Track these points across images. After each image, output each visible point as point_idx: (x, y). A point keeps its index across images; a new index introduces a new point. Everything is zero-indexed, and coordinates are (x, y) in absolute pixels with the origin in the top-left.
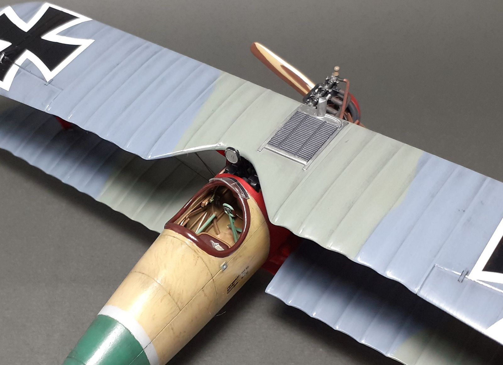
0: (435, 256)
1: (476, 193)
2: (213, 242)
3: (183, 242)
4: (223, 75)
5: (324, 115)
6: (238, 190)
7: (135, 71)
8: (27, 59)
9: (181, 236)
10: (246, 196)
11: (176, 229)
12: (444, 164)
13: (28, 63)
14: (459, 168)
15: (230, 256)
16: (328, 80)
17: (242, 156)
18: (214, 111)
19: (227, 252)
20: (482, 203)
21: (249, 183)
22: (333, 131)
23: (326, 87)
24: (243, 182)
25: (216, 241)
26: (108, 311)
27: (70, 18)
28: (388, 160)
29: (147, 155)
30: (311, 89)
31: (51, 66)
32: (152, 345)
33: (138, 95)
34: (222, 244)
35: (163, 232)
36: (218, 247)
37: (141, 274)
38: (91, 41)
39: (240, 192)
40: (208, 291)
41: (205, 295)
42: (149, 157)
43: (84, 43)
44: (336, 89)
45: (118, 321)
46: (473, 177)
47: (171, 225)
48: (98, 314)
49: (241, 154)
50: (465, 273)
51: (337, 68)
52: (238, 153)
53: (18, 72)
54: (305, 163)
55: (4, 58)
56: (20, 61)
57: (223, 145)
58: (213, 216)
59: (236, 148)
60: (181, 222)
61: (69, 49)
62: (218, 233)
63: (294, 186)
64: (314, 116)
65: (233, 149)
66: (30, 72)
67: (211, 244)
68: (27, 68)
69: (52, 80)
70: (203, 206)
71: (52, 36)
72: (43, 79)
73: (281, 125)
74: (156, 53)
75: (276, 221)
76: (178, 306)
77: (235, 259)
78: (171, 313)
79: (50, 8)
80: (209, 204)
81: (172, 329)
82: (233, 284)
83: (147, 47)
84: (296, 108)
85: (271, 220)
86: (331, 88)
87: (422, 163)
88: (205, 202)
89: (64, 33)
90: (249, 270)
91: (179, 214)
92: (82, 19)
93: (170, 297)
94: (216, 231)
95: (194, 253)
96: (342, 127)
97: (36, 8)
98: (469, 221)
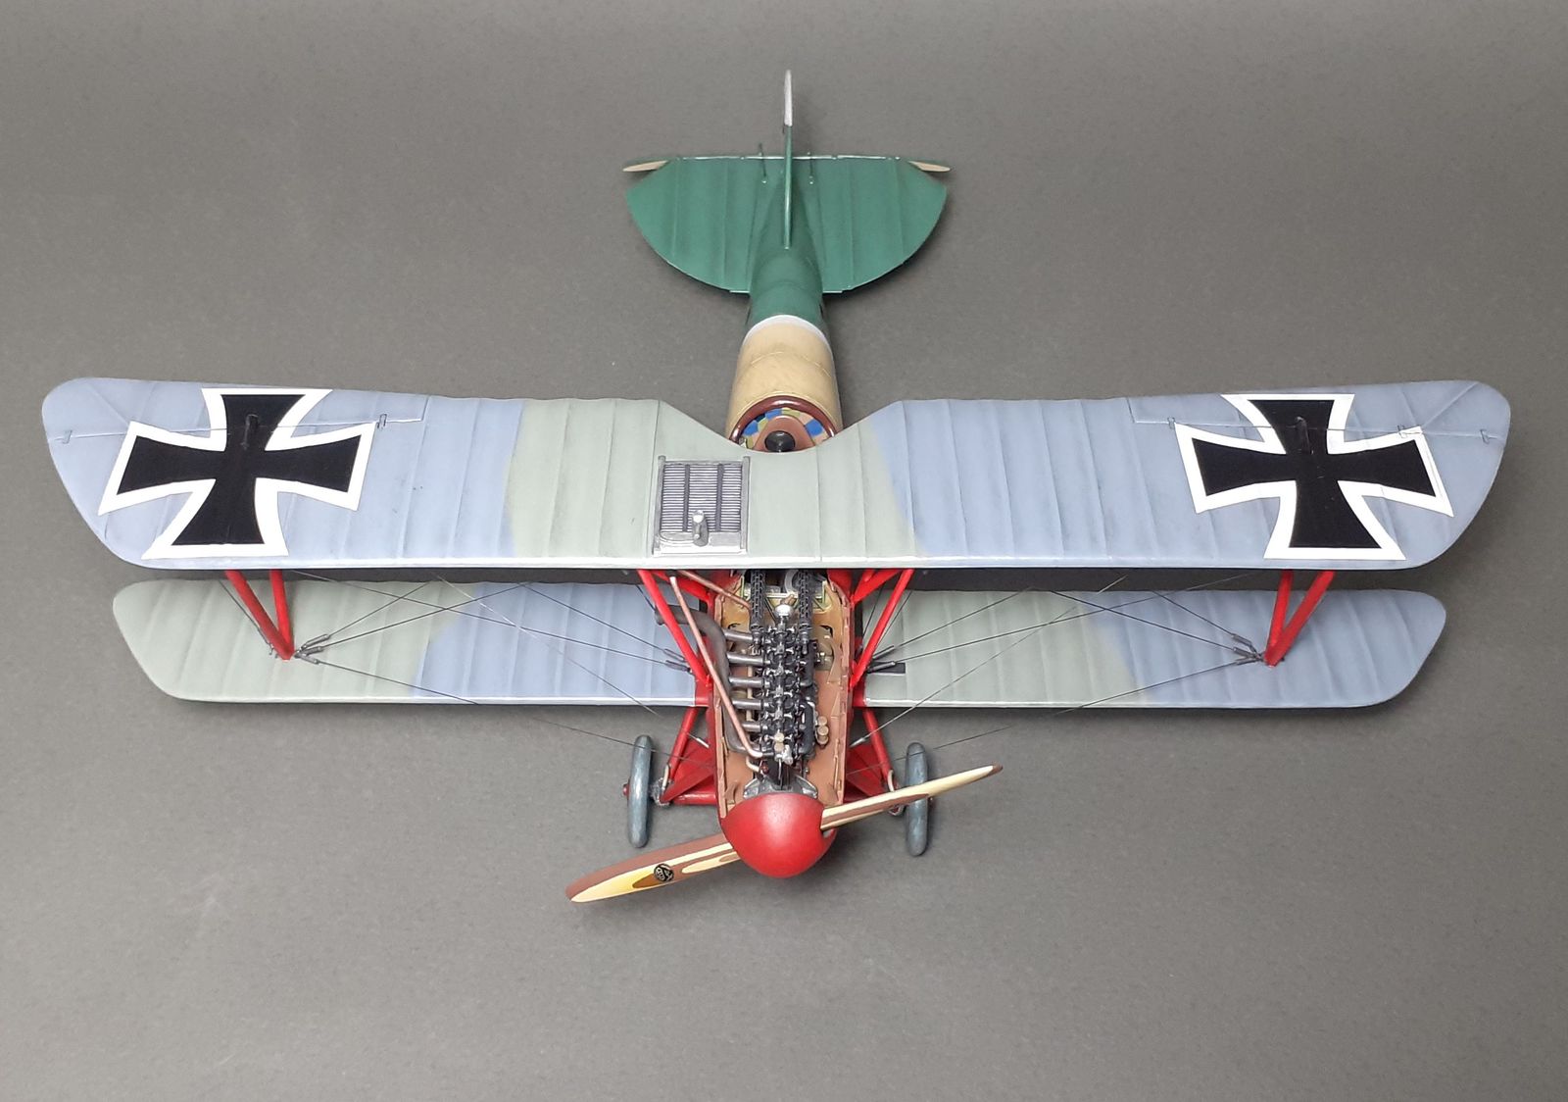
97: (1396, 531)
98: (403, 481)
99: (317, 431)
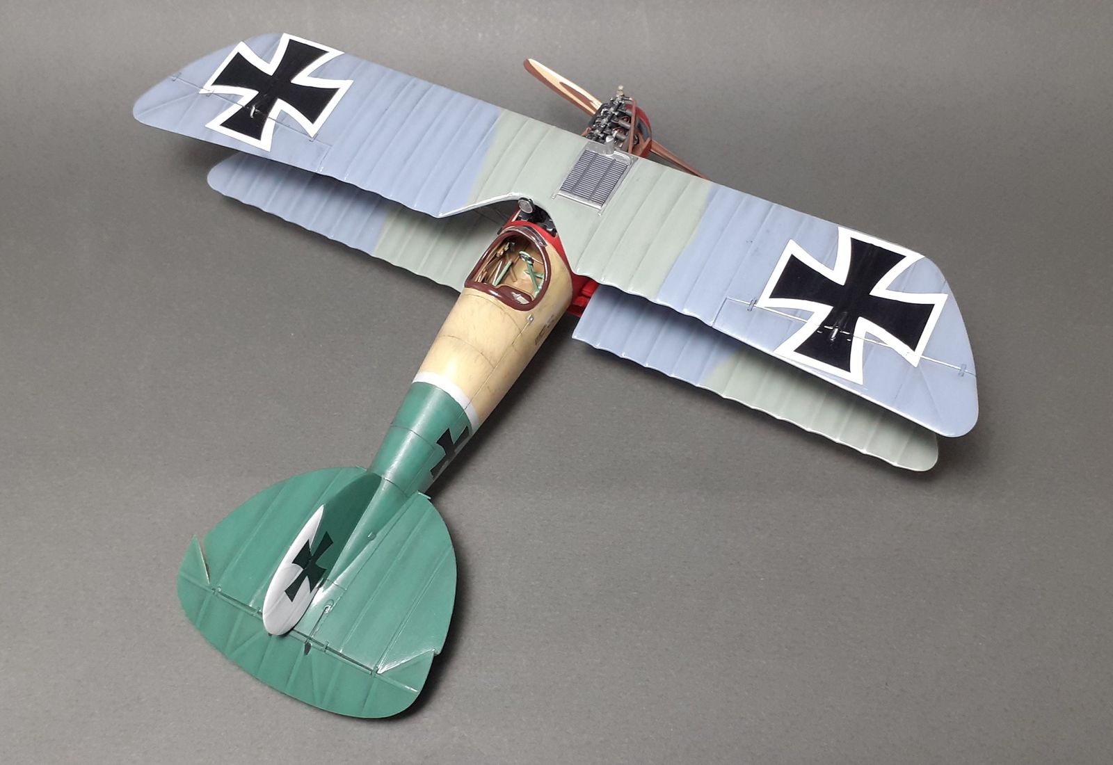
0: (726, 290)
1: (762, 222)
2: (514, 293)
3: (488, 301)
4: (503, 112)
5: (612, 153)
6: (534, 239)
7: (408, 115)
8: (281, 110)
9: (484, 295)
10: (544, 244)
11: (476, 287)
12: (732, 194)
13: (283, 116)
14: (747, 196)
15: (535, 308)
16: (613, 101)
17: (536, 204)
18: (500, 157)
19: (532, 304)
20: (768, 231)
21: (545, 228)
22: (624, 170)
23: (612, 109)
24: (537, 228)
25: (518, 292)
26: (421, 377)
27: (319, 53)
28: (678, 197)
29: (438, 213)
30: (598, 109)
31: (312, 117)
32: (471, 405)
33: (416, 144)
34: (524, 295)
35: (464, 290)
36: (521, 299)
37: (450, 338)
38: (349, 83)
39: (538, 241)
40: (517, 345)
41: (516, 350)
42: (441, 215)
43: (343, 86)
44: (622, 109)
45: (436, 387)
46: (760, 204)
47: (470, 282)
48: (414, 382)
49: (535, 203)
50: (753, 302)
51: (621, 88)
52: (531, 202)
53: (276, 128)
54: (599, 207)
55: (255, 112)
56: (274, 113)
57: (515, 195)
58: (509, 263)
59: (528, 197)
60: (479, 278)
61: (328, 94)
62: (515, 280)
63: (592, 233)
64: (602, 155)
65: (526, 200)
66: (289, 127)
67: (512, 295)
68: (284, 121)
69: (317, 134)
70: (498, 256)
71: (303, 78)
72: (306, 134)
73: (572, 167)
74: (425, 91)
75: (578, 271)
76: (491, 365)
77: (540, 310)
78: (486, 373)
79: (291, 41)
80: (505, 252)
81: (488, 387)
82: (540, 335)
83: (414, 85)
84: (584, 146)
85: (573, 271)
86: (616, 110)
87: (711, 196)
88: (501, 252)
89: (315, 74)
90: (554, 317)
91: (477, 268)
92: (332, 53)
93: (483, 357)
94: (512, 279)
95: (500, 310)
96: (632, 164)
97: (275, 42)
98: (756, 251)
99: (795, 312)
